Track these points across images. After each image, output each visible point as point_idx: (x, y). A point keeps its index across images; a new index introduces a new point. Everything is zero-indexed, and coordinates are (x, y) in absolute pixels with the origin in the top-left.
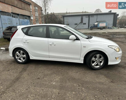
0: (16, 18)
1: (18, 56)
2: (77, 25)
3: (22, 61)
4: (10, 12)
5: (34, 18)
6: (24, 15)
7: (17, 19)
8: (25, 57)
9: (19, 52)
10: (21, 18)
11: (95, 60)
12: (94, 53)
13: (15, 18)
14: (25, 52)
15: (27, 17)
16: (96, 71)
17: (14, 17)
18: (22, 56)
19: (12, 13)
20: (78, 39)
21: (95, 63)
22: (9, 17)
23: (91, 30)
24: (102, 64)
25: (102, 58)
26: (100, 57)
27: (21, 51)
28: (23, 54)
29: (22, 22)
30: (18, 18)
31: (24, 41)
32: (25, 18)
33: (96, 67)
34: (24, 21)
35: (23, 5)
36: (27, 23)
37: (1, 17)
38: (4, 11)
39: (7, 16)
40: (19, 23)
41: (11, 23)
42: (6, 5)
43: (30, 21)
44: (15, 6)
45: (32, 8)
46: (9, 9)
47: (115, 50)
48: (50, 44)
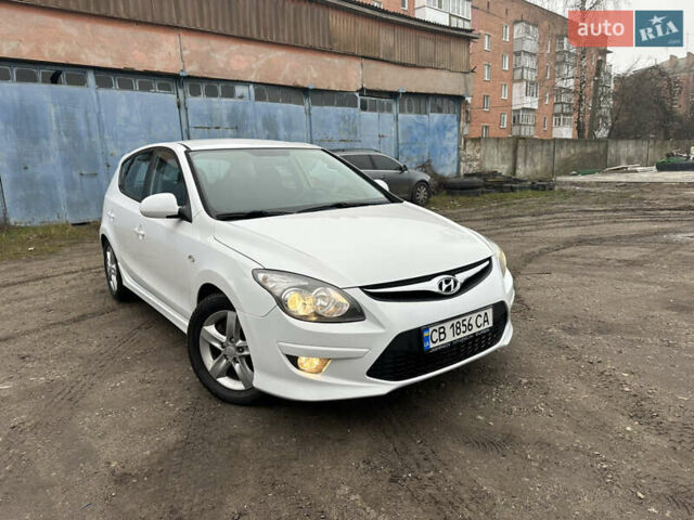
0: (382, 110)
4: (354, 86)
5: (542, 102)
6: (427, 96)
7: (388, 117)
10: (410, 111)
13: (376, 114)
15: (446, 103)
17: (373, 109)
19: (361, 91)
20: (187, 215)
21: (219, 361)
22: (346, 109)
29: (410, 128)
30: (390, 110)
32: (429, 109)
33: (226, 381)
34: (423, 125)
35: (427, 45)
36: (442, 129)
37: (310, 114)
38: (326, 88)
39: (339, 108)
40: (394, 135)
41: (352, 137)
42: (337, 61)
43: (459, 120)
44: (381, 57)
45: (541, 45)
46: (350, 75)
47: (281, 304)
48: (136, 229)
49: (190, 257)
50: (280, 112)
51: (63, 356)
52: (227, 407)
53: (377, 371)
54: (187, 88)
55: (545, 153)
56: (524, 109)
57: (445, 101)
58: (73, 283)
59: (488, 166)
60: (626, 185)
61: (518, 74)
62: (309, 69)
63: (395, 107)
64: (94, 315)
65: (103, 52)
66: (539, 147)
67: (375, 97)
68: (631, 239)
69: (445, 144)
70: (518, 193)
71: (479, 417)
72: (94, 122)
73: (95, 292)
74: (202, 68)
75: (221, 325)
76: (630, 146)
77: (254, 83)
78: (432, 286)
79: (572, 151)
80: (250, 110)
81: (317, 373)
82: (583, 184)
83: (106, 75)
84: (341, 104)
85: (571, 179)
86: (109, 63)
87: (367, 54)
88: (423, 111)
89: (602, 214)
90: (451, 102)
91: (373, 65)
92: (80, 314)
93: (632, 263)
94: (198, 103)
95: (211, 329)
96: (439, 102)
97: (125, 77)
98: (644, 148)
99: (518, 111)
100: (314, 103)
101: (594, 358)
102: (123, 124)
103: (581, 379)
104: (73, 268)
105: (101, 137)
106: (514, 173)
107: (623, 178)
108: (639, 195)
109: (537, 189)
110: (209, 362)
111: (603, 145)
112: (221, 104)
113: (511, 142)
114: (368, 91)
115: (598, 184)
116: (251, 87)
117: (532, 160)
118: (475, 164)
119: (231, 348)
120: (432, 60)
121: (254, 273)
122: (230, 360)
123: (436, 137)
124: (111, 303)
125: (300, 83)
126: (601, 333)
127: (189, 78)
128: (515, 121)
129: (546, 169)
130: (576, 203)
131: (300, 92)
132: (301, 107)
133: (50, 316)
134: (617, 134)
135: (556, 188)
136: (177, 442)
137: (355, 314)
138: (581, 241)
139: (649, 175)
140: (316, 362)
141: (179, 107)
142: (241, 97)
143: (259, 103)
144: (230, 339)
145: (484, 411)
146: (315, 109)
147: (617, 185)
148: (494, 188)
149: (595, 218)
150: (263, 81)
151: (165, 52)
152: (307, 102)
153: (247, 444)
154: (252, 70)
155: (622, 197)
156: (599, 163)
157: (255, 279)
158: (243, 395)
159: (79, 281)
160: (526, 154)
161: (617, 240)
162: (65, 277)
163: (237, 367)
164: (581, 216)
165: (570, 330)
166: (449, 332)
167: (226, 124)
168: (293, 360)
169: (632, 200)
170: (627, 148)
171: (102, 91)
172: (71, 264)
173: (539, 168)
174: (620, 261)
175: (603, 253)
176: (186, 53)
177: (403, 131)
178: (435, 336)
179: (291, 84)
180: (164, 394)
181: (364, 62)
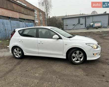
0: (23, 22)
1: (15, 53)
2: (74, 26)
3: (18, 56)
4: (18, 17)
5: (38, 21)
6: (29, 20)
7: (24, 23)
8: (21, 53)
9: (16, 50)
10: (27, 22)
11: (75, 55)
12: (74, 49)
14: (21, 50)
15: (32, 21)
16: (77, 65)
17: (21, 22)
18: (18, 53)
19: (19, 18)
20: (61, 38)
21: (76, 59)
22: (17, 21)
23: (87, 29)
24: (82, 59)
25: (82, 54)
26: (80, 53)
27: (18, 49)
28: (19, 51)
30: (24, 22)
31: (20, 41)
34: (29, 25)
38: (13, 17)
40: (25, 26)
41: (19, 26)
42: (15, 13)
43: (34, 24)
44: (22, 13)
45: (37, 13)
46: (17, 15)
47: (92, 47)
48: (39, 42)
50: (5, 21)
56: (36, 23)
62: (10, 14)
63: (25, 21)
67: (22, 20)
75: (76, 53)
88: (29, 22)
120: (29, 14)
125: (9, 16)
131: (9, 18)
132: (9, 21)
146: (11, 21)
150: (1, 15)
157: (86, 44)
158: (80, 63)
168: (94, 54)
179: (7, 16)
181: (19, 13)
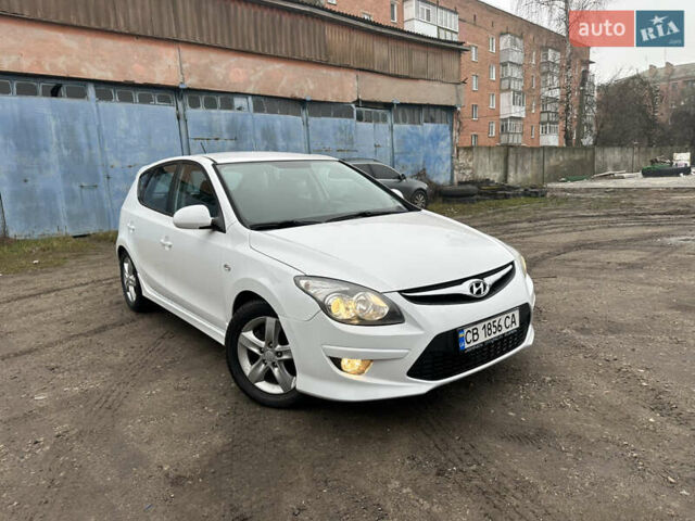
0: (377, 121)
4: (350, 97)
6: (420, 106)
7: (383, 128)
10: (404, 121)
13: (371, 125)
15: (439, 113)
17: (369, 120)
19: (357, 102)
22: (343, 120)
29: (404, 137)
30: (385, 120)
32: (423, 119)
33: (264, 386)
34: (417, 135)
35: (420, 58)
36: (435, 139)
37: (307, 126)
38: (322, 99)
39: (337, 119)
40: (389, 144)
41: (349, 147)
42: (334, 74)
43: (451, 130)
44: (376, 69)
45: (528, 56)
46: (345, 86)
47: (325, 308)
48: (162, 241)
49: (225, 266)
50: (279, 123)
51: (92, 366)
52: (266, 410)
53: (417, 371)
54: (186, 100)
55: (534, 160)
56: (512, 118)
57: (438, 111)
58: (85, 295)
59: (480, 174)
60: (615, 191)
61: (505, 84)
62: (306, 81)
63: (390, 119)
64: (114, 325)
65: (103, 66)
66: (529, 155)
67: (371, 109)
68: (627, 243)
69: (439, 153)
70: (511, 201)
71: (511, 414)
72: (94, 135)
73: (111, 302)
74: (201, 81)
75: (260, 331)
76: (616, 153)
77: (253, 95)
78: (464, 289)
79: (561, 158)
80: (249, 122)
81: (359, 374)
82: (573, 191)
83: (106, 88)
84: (338, 115)
85: (561, 185)
86: (110, 77)
87: (362, 67)
88: (416, 121)
89: (595, 220)
90: (444, 113)
91: (369, 77)
92: (100, 325)
93: (631, 266)
94: (198, 114)
95: (250, 335)
96: (432, 112)
97: (125, 89)
98: (629, 155)
99: (506, 120)
100: (312, 114)
101: (610, 356)
102: (123, 136)
103: (600, 375)
104: (82, 281)
105: (102, 149)
106: (506, 181)
107: (611, 184)
108: (628, 201)
109: (530, 196)
110: (247, 367)
111: (590, 153)
112: (220, 116)
113: (502, 149)
114: (363, 102)
115: (588, 190)
116: (250, 98)
117: (523, 168)
118: (468, 172)
119: (270, 353)
120: (425, 72)
121: (296, 280)
122: (269, 364)
123: (430, 145)
124: (129, 314)
125: (298, 95)
126: (613, 333)
127: (188, 90)
128: (503, 129)
129: (536, 176)
130: (571, 209)
131: (297, 104)
132: (299, 118)
133: (69, 327)
134: (603, 141)
135: (548, 194)
136: (224, 445)
137: (394, 316)
138: (580, 246)
139: (636, 181)
140: (357, 363)
141: (178, 118)
142: (239, 109)
143: (258, 115)
144: (269, 345)
145: (515, 408)
146: (312, 120)
147: (606, 191)
148: (489, 195)
149: (590, 223)
150: (262, 93)
151: (165, 65)
152: (305, 113)
153: (293, 445)
154: (250, 82)
155: (613, 202)
156: (586, 169)
157: (298, 285)
158: (281, 398)
159: (91, 293)
160: (517, 162)
161: (615, 244)
162: (75, 289)
163: (276, 371)
164: (576, 221)
165: (582, 330)
166: (481, 333)
167: (226, 136)
168: (337, 362)
169: (623, 205)
170: (613, 155)
171: (102, 104)
172: (79, 277)
173: (529, 175)
174: (620, 264)
175: (603, 256)
176: (184, 66)
177: (398, 141)
178: (470, 337)
179: (289, 96)
180: (201, 401)
181: (360, 74)
